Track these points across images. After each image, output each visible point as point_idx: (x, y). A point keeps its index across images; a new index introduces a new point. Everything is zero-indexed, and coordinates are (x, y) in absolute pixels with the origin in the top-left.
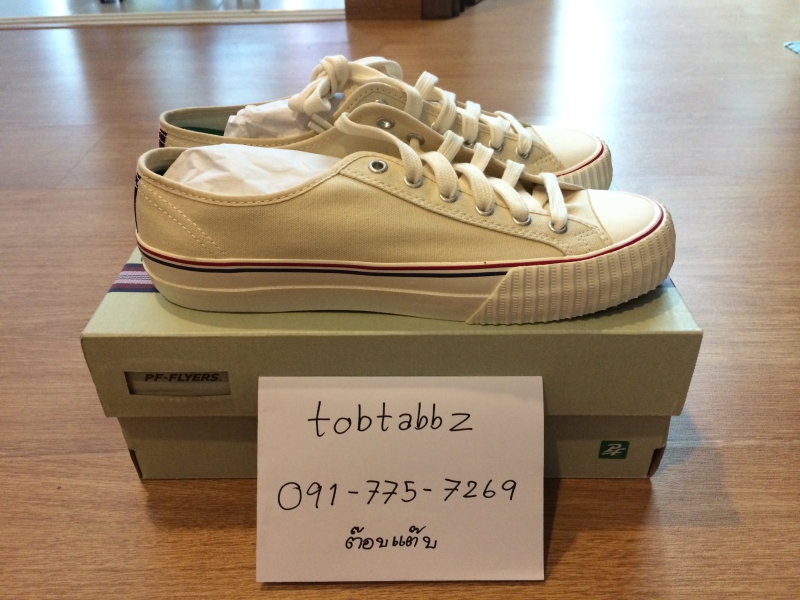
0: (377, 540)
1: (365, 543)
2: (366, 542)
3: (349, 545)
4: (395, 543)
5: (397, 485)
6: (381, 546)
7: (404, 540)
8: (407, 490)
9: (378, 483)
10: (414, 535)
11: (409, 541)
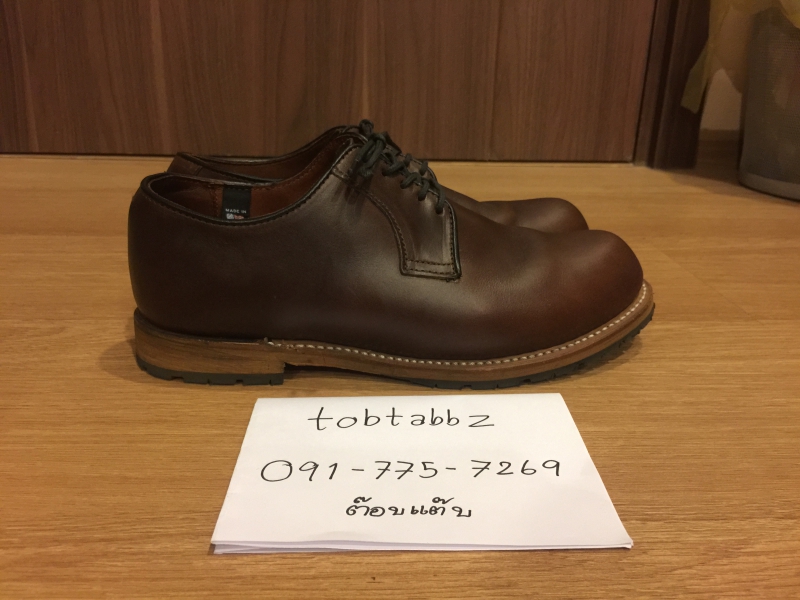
0: (390, 509)
1: (372, 511)
2: (375, 510)
3: (351, 512)
4: (414, 511)
5: (412, 465)
6: (395, 514)
7: (427, 508)
8: (425, 469)
9: (389, 463)
10: (440, 504)
11: (434, 511)
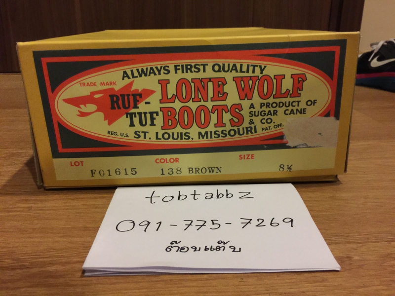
0: (192, 248)
2: (183, 248)
3: (168, 250)
4: (206, 249)
5: (205, 222)
6: (195, 251)
8: (213, 224)
9: (192, 221)
10: (222, 245)
11: (218, 248)
